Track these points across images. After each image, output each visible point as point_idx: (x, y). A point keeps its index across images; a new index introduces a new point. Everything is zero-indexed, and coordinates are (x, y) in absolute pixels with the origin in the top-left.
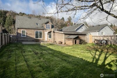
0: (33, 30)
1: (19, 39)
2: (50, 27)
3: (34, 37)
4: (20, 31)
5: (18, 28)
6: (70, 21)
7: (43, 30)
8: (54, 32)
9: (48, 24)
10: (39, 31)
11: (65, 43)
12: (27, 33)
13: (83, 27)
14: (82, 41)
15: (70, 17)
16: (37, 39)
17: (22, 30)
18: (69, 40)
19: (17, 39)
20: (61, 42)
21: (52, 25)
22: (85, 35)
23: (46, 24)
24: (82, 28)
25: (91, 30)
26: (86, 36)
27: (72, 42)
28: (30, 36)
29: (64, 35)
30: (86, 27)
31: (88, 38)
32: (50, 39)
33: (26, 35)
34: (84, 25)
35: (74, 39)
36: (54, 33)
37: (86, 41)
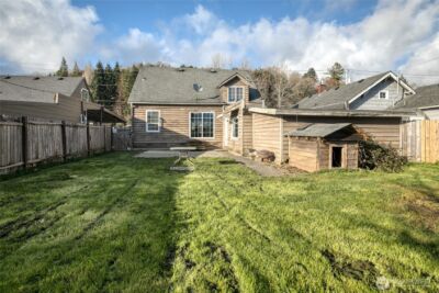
0: (182, 109)
1: (139, 141)
2: (245, 94)
3: (187, 132)
4: (142, 115)
5: (137, 105)
6: (338, 79)
7: (217, 109)
8: (246, 112)
9: (235, 86)
10: (203, 111)
11: (287, 161)
12: (163, 121)
13: (386, 91)
14: (375, 154)
15: (337, 64)
16: (198, 138)
17: (148, 110)
18: (302, 146)
19: (133, 139)
20: (268, 153)
21: (250, 90)
22: (397, 121)
23: (226, 85)
24: (383, 95)
25: (431, 102)
26: (401, 127)
27: (315, 155)
28: (175, 129)
29: (280, 120)
30: (404, 89)
31: (414, 138)
32: (234, 142)
33: (159, 124)
34: (390, 80)
35: (328, 139)
36: (247, 117)
37: (401, 154)
